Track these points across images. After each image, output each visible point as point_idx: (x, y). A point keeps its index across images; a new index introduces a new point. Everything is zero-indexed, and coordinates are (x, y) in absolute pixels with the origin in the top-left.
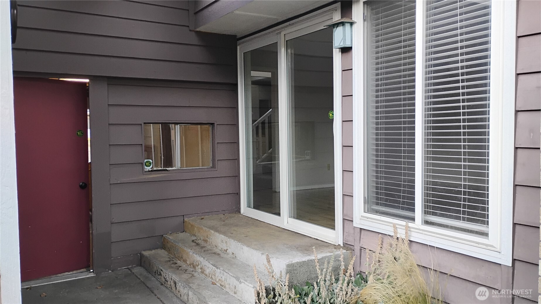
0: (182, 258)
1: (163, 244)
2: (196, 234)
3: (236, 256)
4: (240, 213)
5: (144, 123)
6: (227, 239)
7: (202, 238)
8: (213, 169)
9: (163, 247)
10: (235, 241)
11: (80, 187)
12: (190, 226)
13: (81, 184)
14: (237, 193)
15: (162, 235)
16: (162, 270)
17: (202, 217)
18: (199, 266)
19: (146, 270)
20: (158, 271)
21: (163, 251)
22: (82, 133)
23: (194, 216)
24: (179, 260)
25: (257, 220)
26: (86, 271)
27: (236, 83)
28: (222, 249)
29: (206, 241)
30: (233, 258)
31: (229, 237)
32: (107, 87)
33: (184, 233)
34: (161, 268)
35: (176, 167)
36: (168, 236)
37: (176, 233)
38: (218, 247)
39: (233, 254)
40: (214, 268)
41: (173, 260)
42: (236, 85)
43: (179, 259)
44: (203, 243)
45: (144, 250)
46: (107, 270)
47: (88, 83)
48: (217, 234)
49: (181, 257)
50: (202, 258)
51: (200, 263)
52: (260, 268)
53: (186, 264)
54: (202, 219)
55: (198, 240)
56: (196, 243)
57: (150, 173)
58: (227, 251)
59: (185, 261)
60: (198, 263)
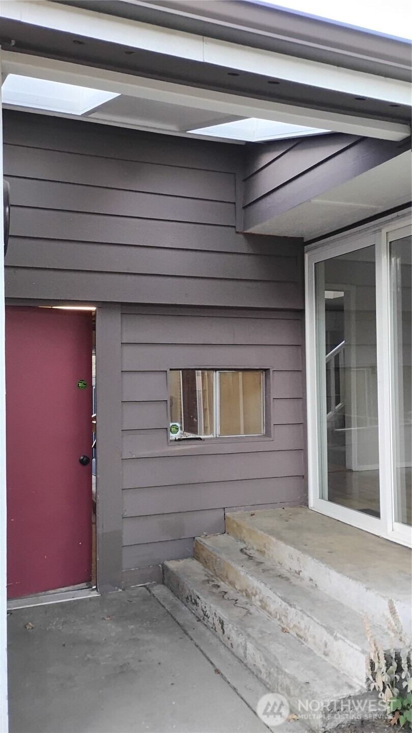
0: (227, 578)
1: (196, 552)
2: (245, 540)
3: (316, 585)
4: (308, 506)
5: (171, 370)
6: (302, 556)
7: (255, 547)
8: (267, 439)
9: (196, 556)
10: (315, 559)
11: (80, 463)
12: (235, 526)
13: (82, 458)
14: (303, 476)
15: (194, 538)
16: (198, 598)
17: (252, 512)
18: (257, 596)
19: (172, 592)
20: (193, 598)
21: (195, 562)
22: (85, 384)
23: (240, 509)
24: (223, 581)
25: (338, 521)
26: (87, 587)
27: (303, 308)
28: (290, 569)
29: (262, 552)
30: (312, 587)
31: (304, 551)
32: (120, 318)
33: (226, 534)
34: (198, 594)
35: (213, 435)
36: (203, 540)
37: (214, 535)
38: (283, 565)
39: (311, 580)
40: (284, 604)
41: (213, 579)
42: (302, 312)
43: (221, 580)
44: (256, 555)
45: (168, 560)
46: (116, 588)
47: (96, 311)
48: (282, 544)
49: (225, 575)
50: (263, 584)
51: (258, 592)
52: (362, 611)
53: (235, 590)
54: (252, 515)
55: (249, 549)
56: (248, 555)
57: (177, 443)
58: (299, 574)
59: (232, 584)
60: (256, 591)
